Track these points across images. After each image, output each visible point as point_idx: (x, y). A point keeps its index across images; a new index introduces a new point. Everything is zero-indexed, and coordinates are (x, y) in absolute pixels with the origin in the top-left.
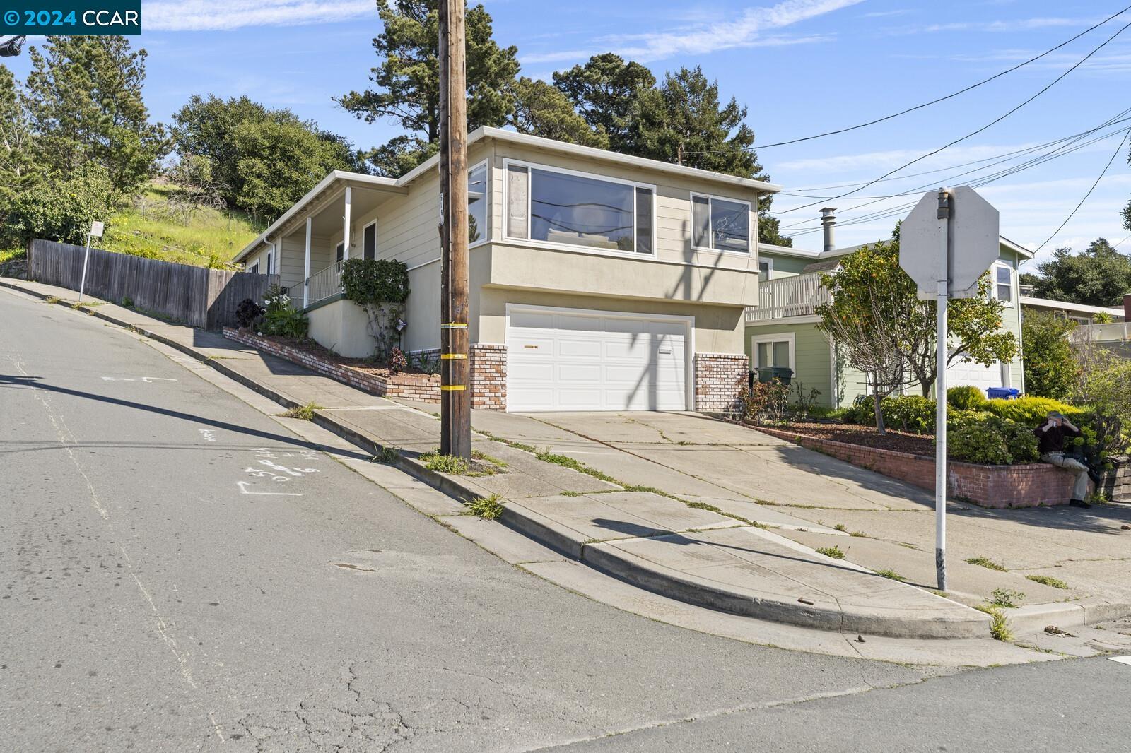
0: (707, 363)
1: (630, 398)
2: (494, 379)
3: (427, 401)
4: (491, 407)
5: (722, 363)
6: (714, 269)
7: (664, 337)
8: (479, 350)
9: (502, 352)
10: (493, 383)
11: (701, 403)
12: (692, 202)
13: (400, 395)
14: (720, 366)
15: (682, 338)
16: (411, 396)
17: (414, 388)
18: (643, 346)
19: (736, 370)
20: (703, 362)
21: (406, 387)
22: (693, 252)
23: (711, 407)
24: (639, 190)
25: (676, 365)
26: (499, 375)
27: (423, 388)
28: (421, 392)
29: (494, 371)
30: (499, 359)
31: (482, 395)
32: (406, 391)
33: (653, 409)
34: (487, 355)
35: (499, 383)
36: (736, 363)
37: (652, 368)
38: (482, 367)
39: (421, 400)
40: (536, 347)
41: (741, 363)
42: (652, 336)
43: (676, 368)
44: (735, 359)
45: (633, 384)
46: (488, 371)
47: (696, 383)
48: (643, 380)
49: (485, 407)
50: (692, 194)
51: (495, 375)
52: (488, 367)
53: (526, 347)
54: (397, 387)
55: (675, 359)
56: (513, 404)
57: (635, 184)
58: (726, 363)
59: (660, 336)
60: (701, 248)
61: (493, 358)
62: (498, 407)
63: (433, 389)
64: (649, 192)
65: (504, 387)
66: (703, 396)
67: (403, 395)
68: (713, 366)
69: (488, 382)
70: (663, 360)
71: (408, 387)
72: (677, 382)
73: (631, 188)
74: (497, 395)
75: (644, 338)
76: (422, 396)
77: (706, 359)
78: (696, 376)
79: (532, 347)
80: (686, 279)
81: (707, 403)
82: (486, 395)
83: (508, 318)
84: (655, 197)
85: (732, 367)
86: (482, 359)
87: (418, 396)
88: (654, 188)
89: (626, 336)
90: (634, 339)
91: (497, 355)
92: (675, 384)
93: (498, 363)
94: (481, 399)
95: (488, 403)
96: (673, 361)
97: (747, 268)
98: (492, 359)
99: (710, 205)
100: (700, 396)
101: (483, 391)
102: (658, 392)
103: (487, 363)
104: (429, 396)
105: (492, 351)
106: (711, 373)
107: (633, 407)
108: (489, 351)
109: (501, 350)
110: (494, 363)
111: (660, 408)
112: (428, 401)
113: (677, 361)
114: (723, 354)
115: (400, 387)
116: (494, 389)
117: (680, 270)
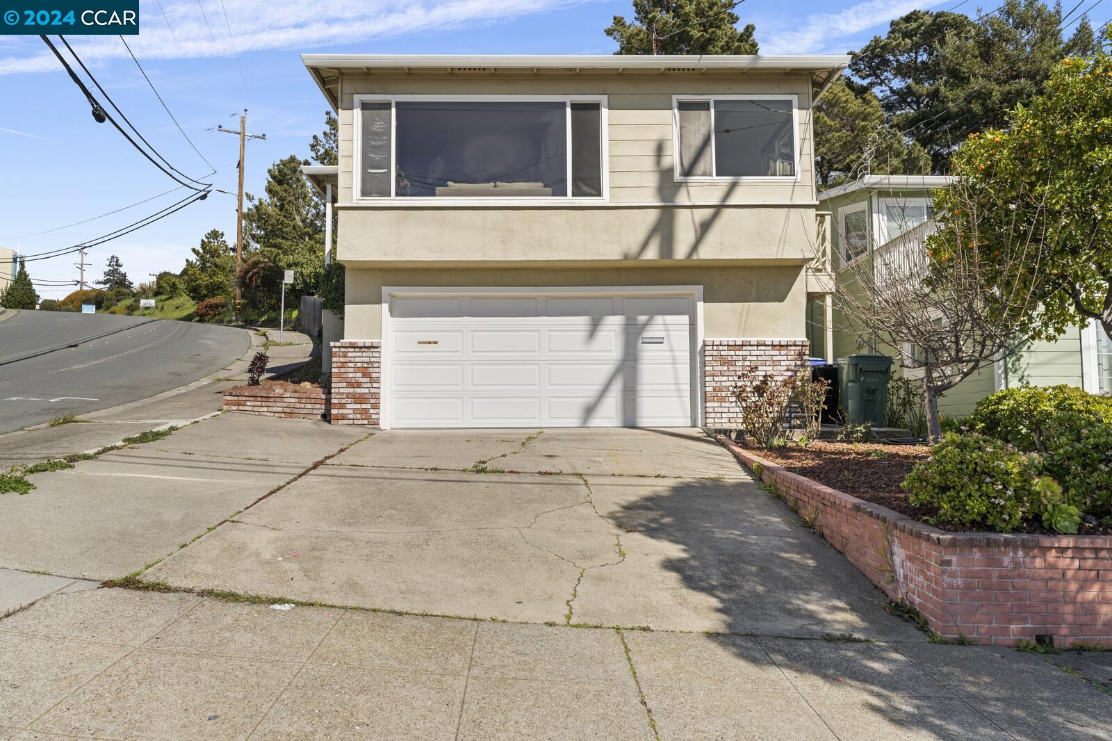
0: (723, 353)
1: (589, 411)
2: (359, 385)
3: (277, 415)
4: (356, 422)
5: (753, 353)
6: (719, 208)
7: (650, 319)
8: (337, 350)
9: (371, 350)
10: (358, 390)
11: (712, 415)
12: (676, 110)
13: (241, 408)
14: (749, 358)
15: (685, 319)
16: (255, 409)
17: (259, 399)
18: (612, 334)
19: (783, 363)
20: (715, 353)
21: (248, 398)
22: (679, 186)
23: (732, 420)
24: (575, 107)
25: (674, 359)
26: (368, 380)
27: (272, 400)
28: (269, 404)
29: (360, 375)
30: (367, 360)
31: (342, 406)
32: (248, 403)
33: (630, 423)
34: (349, 354)
35: (367, 391)
36: (783, 353)
37: (628, 367)
38: (342, 370)
39: (269, 414)
40: (435, 343)
41: (793, 352)
42: (628, 319)
43: (674, 363)
44: (780, 346)
45: (593, 390)
46: (351, 375)
47: (704, 385)
48: (614, 383)
49: (346, 422)
50: (675, 98)
51: (360, 380)
52: (351, 370)
53: (419, 343)
54: (235, 398)
55: (672, 351)
56: (390, 417)
57: (568, 99)
58: (763, 353)
59: (642, 318)
60: (692, 179)
61: (360, 358)
62: (365, 422)
63: (285, 400)
64: (596, 107)
65: (376, 396)
66: (715, 404)
67: (246, 408)
68: (735, 358)
69: (351, 390)
70: (648, 354)
71: (251, 399)
72: (677, 384)
73: (563, 105)
74: (364, 406)
75: (613, 325)
76: (270, 409)
77: (721, 348)
78: (704, 375)
79: (430, 343)
80: (664, 228)
81: (724, 415)
82: (348, 406)
83: (385, 306)
84: (605, 113)
85: (775, 358)
86: (342, 360)
87: (265, 409)
88: (603, 99)
89: (582, 321)
90: (595, 326)
91: (364, 354)
92: (673, 387)
93: (365, 365)
94: (341, 411)
95: (351, 416)
96: (668, 354)
97: (791, 199)
98: (357, 360)
99: (712, 111)
100: (708, 404)
101: (343, 401)
102: (639, 400)
103: (350, 365)
104: (281, 410)
105: (357, 350)
106: (731, 368)
107: (597, 421)
108: (353, 350)
109: (369, 348)
110: (359, 365)
111: (644, 422)
112: (279, 415)
113: (677, 353)
114: (754, 340)
115: (241, 398)
116: (360, 399)
117: (653, 215)
